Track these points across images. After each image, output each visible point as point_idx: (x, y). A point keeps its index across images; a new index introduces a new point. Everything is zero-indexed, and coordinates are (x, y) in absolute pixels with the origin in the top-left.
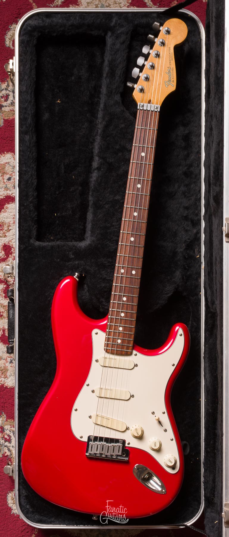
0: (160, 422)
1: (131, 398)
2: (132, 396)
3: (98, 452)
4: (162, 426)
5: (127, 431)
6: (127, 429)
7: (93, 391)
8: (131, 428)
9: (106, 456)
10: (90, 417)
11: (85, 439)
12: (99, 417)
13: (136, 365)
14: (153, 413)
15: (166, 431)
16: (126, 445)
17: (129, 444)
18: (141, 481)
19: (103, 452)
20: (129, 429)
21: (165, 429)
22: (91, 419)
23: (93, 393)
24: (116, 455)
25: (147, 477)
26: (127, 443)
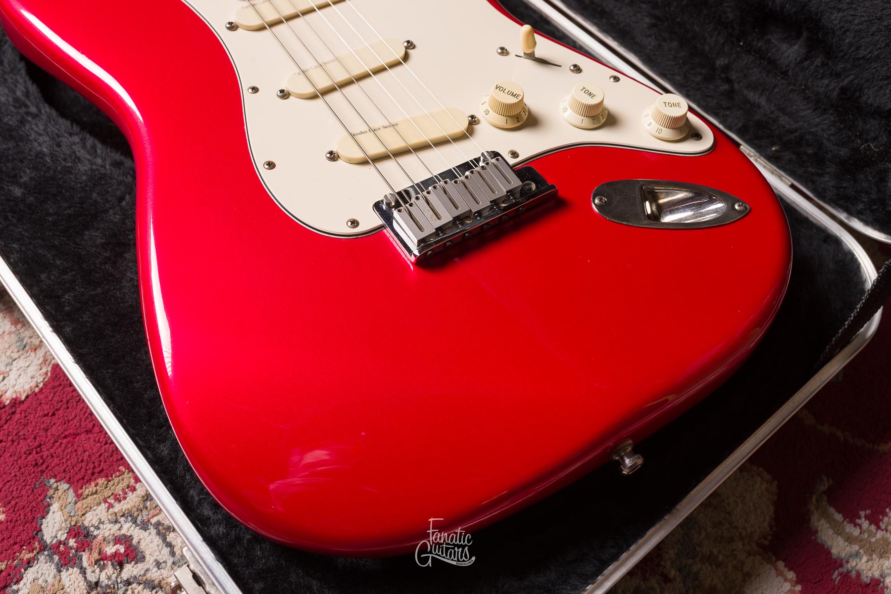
0: (543, 62)
1: (411, 52)
2: (410, 45)
3: (446, 218)
4: (560, 66)
5: (476, 127)
6: (473, 121)
7: (284, 94)
8: (479, 115)
9: (479, 213)
10: (333, 156)
11: (371, 221)
12: (362, 136)
14: (503, 52)
15: (577, 69)
16: (511, 161)
17: (514, 154)
18: (649, 225)
19: (462, 209)
20: (476, 119)
21: (572, 68)
22: (340, 162)
23: (286, 97)
24: (507, 192)
25: (654, 208)
26: (510, 155)
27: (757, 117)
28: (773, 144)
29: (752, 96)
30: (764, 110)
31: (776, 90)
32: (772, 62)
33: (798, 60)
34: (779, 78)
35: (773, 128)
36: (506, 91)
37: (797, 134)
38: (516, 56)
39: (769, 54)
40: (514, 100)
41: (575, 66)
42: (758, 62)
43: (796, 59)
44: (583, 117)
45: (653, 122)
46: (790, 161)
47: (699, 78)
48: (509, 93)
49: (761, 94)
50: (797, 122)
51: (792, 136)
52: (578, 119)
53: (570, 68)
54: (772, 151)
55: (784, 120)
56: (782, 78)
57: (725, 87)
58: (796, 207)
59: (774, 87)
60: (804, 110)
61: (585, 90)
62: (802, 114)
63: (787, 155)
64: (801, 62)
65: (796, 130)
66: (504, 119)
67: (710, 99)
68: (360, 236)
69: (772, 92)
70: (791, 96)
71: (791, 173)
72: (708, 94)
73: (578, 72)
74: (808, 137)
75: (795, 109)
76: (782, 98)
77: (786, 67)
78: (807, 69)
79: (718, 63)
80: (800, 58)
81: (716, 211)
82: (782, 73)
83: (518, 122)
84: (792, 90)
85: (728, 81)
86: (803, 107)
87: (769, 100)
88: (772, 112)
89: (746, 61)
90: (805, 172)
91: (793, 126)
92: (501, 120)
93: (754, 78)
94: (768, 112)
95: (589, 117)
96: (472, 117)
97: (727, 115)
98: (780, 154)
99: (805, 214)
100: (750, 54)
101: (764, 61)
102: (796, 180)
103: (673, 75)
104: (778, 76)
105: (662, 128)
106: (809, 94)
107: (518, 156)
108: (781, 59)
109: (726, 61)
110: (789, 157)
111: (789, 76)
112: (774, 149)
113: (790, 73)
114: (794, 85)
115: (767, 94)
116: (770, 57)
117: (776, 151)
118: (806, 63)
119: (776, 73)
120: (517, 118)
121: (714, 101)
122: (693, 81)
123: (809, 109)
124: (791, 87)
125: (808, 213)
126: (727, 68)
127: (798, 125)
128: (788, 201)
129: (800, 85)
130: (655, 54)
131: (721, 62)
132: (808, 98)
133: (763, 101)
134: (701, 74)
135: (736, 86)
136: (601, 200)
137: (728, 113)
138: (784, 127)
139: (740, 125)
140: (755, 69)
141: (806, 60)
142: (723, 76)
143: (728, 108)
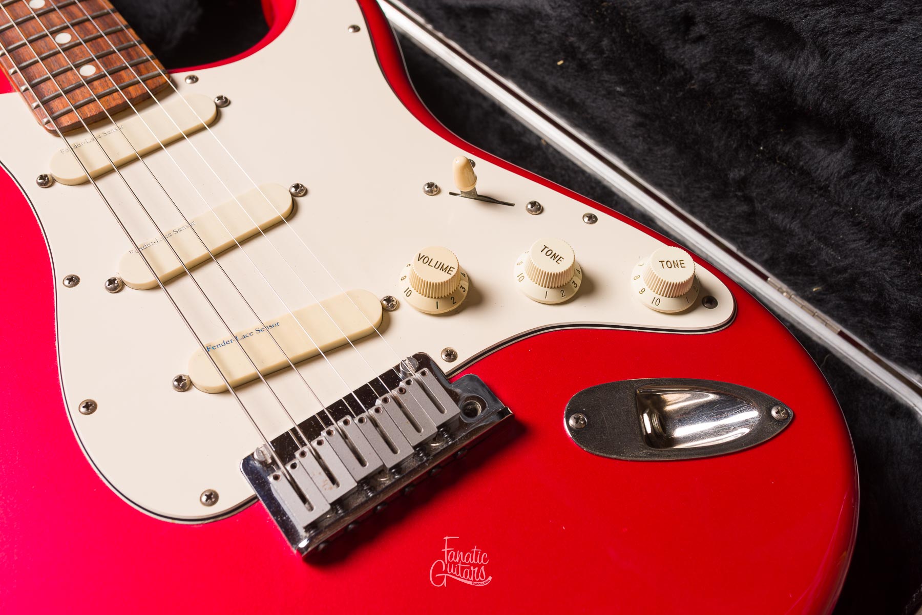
0: (488, 200)
1: (301, 200)
2: (299, 190)
3: (347, 484)
4: (512, 205)
5: (395, 315)
6: (389, 305)
7: (115, 286)
8: (398, 296)
9: (398, 467)
10: (183, 384)
12: (221, 351)
13: (224, 102)
14: (432, 189)
15: (536, 208)
16: (446, 367)
17: (450, 355)
18: (651, 455)
19: (372, 465)
20: (394, 303)
21: (529, 206)
22: (194, 391)
23: (118, 290)
24: (439, 428)
25: (656, 422)
26: (444, 356)
27: (789, 250)
28: (814, 284)
29: (779, 218)
30: (799, 239)
31: (814, 212)
32: (804, 172)
33: (842, 173)
34: (816, 196)
35: (811, 264)
36: (433, 263)
37: (846, 275)
38: (451, 194)
39: (801, 163)
40: (444, 277)
41: (533, 204)
42: (787, 174)
43: (839, 172)
44: (546, 289)
45: (648, 290)
46: (838, 307)
47: (706, 194)
48: (437, 266)
49: (793, 218)
50: (846, 257)
51: (841, 277)
52: (540, 291)
53: (527, 206)
54: (812, 293)
55: (827, 253)
56: (821, 196)
57: (743, 208)
58: (849, 364)
59: (811, 208)
60: (854, 241)
61: (546, 250)
62: (853, 246)
63: (834, 299)
64: (847, 176)
65: (845, 269)
66: (434, 302)
67: (722, 220)
68: (220, 518)
69: (808, 215)
70: (834, 220)
71: (841, 321)
72: (720, 214)
73: (538, 212)
74: (862, 279)
75: (842, 239)
76: (822, 223)
77: (826, 180)
78: (856, 185)
79: (731, 175)
80: (844, 171)
81: (744, 424)
82: (820, 188)
83: (453, 303)
84: (835, 212)
85: (748, 200)
86: (852, 237)
87: (804, 226)
88: (810, 243)
89: (769, 172)
90: (860, 322)
91: (842, 264)
92: (429, 304)
93: (782, 195)
94: (805, 243)
95: (554, 288)
96: (389, 300)
97: (747, 242)
98: (825, 297)
99: (862, 374)
100: (775, 162)
101: (794, 172)
102: (846, 326)
103: (671, 186)
104: (816, 193)
105: (660, 297)
106: (861, 218)
107: (455, 358)
108: (818, 169)
109: (742, 173)
110: (837, 302)
111: (829, 191)
112: (814, 290)
113: (831, 188)
114: (838, 204)
115: (802, 217)
116: (803, 166)
117: (818, 293)
118: (853, 178)
119: (811, 189)
120: (451, 299)
121: (729, 224)
122: (698, 197)
123: (862, 239)
124: (834, 208)
125: (866, 373)
126: (743, 183)
127: (847, 262)
128: (838, 355)
129: (847, 205)
130: (645, 160)
131: (735, 174)
132: (860, 223)
133: (795, 226)
134: (708, 188)
135: (759, 207)
136: (577, 420)
137: (749, 239)
138: (828, 265)
139: (766, 256)
140: (783, 184)
141: (854, 173)
142: (739, 194)
143: (748, 234)
